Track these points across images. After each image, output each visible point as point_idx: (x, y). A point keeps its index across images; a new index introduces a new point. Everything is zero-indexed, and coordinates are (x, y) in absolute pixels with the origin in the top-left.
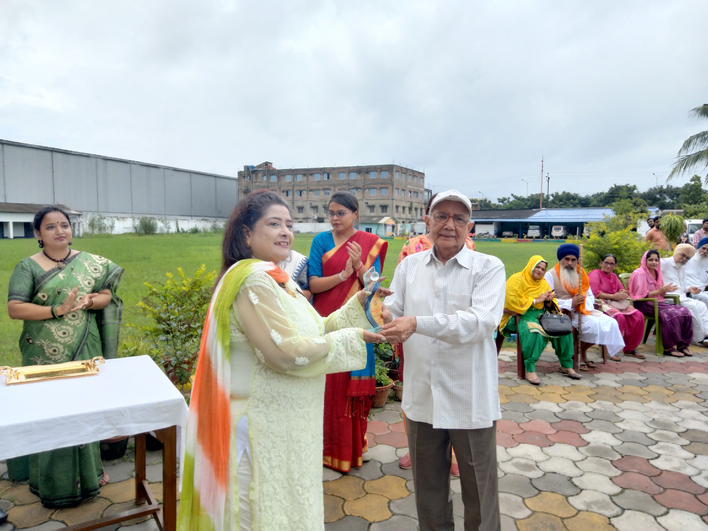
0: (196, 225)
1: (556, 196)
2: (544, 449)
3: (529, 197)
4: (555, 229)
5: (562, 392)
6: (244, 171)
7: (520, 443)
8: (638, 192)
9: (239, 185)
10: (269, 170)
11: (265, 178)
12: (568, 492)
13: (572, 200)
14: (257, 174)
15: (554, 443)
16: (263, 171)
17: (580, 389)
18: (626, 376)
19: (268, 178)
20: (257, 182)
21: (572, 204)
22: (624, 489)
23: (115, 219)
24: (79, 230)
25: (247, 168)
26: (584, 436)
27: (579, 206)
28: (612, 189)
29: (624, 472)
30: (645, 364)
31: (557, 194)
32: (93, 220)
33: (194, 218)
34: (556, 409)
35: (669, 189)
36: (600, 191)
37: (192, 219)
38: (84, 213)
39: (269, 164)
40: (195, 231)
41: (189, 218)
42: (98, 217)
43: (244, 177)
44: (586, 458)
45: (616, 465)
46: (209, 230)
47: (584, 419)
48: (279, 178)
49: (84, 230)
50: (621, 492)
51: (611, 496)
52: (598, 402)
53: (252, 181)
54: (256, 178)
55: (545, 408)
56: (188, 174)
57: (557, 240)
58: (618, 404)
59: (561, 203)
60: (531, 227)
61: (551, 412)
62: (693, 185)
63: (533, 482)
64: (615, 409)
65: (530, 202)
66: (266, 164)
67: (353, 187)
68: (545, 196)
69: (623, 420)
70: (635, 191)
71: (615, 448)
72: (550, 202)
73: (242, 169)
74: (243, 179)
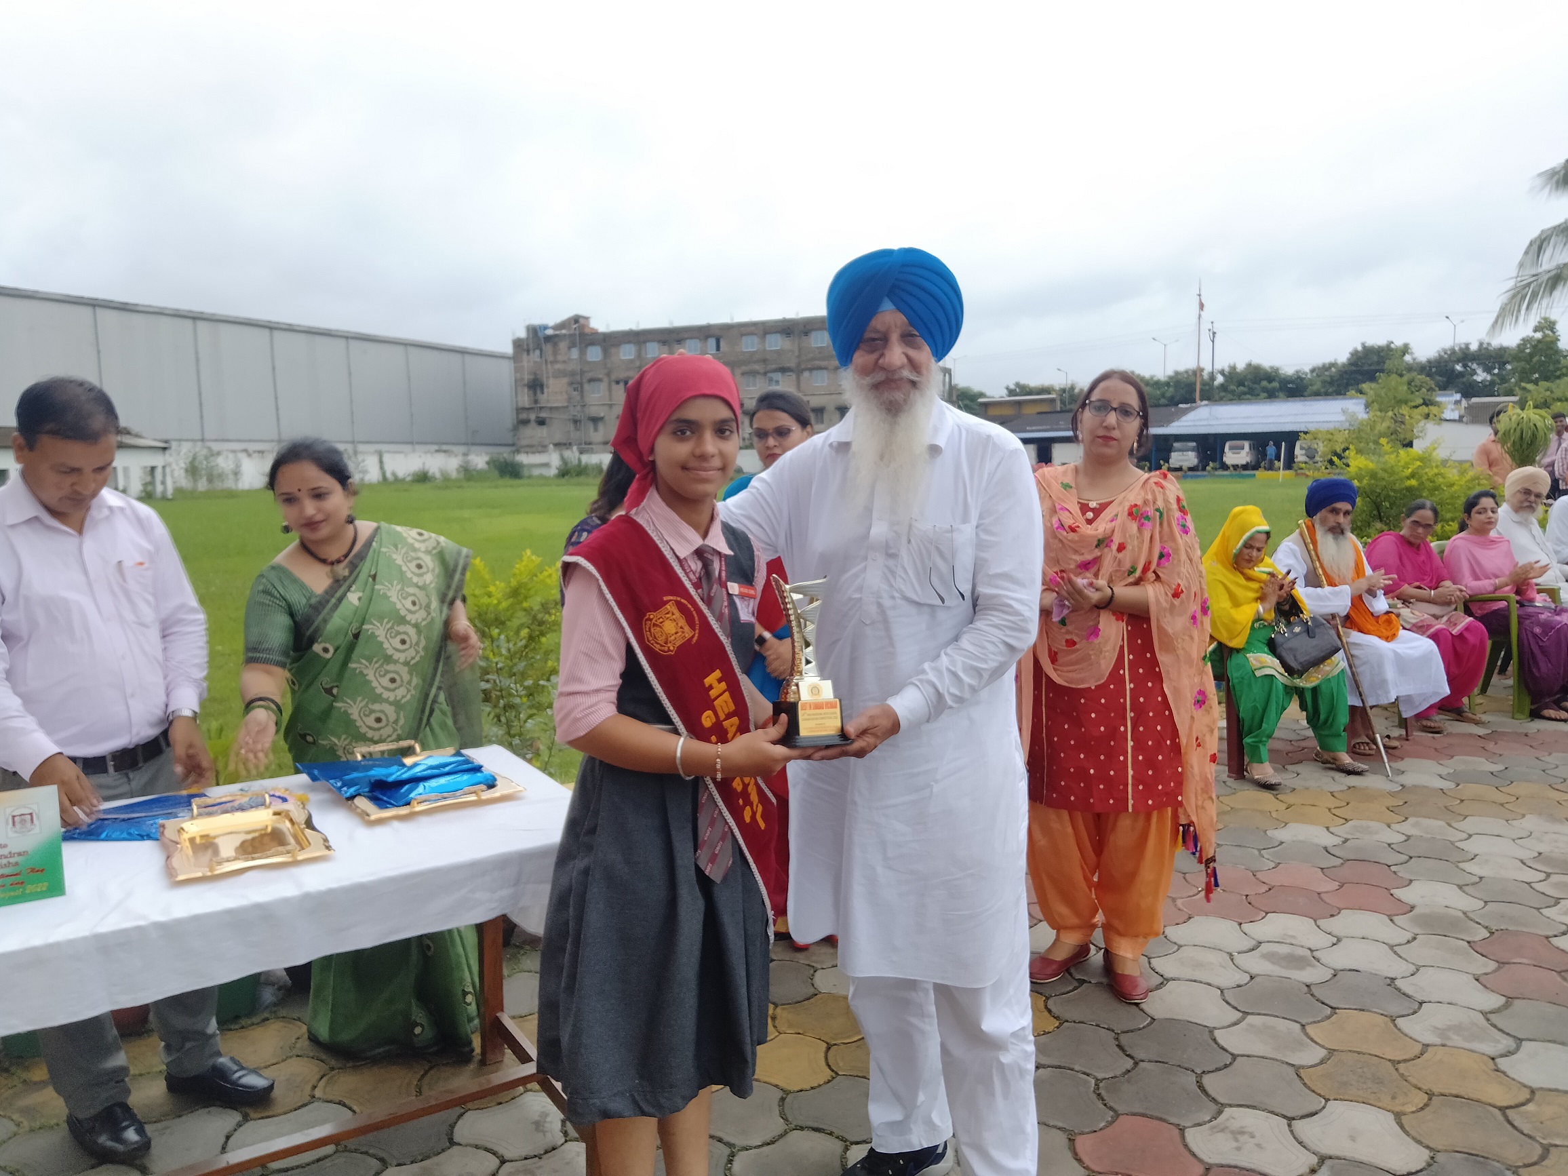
0: (424, 464)
1: (1230, 373)
2: (1321, 922)
3: (1171, 378)
4: (1231, 448)
5: (1332, 803)
6: (527, 339)
7: (1267, 913)
8: (1414, 359)
9: (516, 370)
10: (583, 335)
11: (575, 353)
12: (1394, 1009)
13: (1264, 383)
14: (555, 345)
15: (1340, 910)
16: (570, 335)
17: (1368, 796)
18: (1461, 763)
19: (582, 353)
20: (555, 362)
21: (1265, 390)
22: (1510, 999)
23: (242, 456)
24: (163, 483)
25: (534, 331)
26: (1398, 893)
27: (1281, 394)
28: (1355, 354)
29: (1502, 964)
30: (1494, 736)
31: (1233, 368)
32: (194, 458)
33: (417, 447)
34: (1329, 840)
35: (1483, 351)
36: (1327, 359)
37: (414, 451)
38: (174, 445)
39: (582, 321)
40: (422, 478)
41: (408, 448)
42: (205, 452)
43: (528, 351)
44: (1414, 939)
45: (1480, 951)
46: (454, 475)
47: (1391, 858)
48: (606, 352)
49: (174, 482)
50: (1507, 1006)
51: (1484, 1014)
52: (1411, 820)
53: (546, 361)
54: (555, 353)
55: (1301, 838)
56: (400, 349)
57: (1237, 473)
58: (1454, 824)
59: (1242, 388)
60: (1176, 445)
61: (1317, 845)
62: (1539, 341)
63: (1315, 990)
64: (1454, 835)
65: (1171, 389)
66: (576, 319)
67: (774, 366)
68: (1206, 375)
69: (1476, 856)
70: (1408, 358)
71: (1470, 915)
72: (1218, 388)
73: (522, 334)
74: (525, 354)
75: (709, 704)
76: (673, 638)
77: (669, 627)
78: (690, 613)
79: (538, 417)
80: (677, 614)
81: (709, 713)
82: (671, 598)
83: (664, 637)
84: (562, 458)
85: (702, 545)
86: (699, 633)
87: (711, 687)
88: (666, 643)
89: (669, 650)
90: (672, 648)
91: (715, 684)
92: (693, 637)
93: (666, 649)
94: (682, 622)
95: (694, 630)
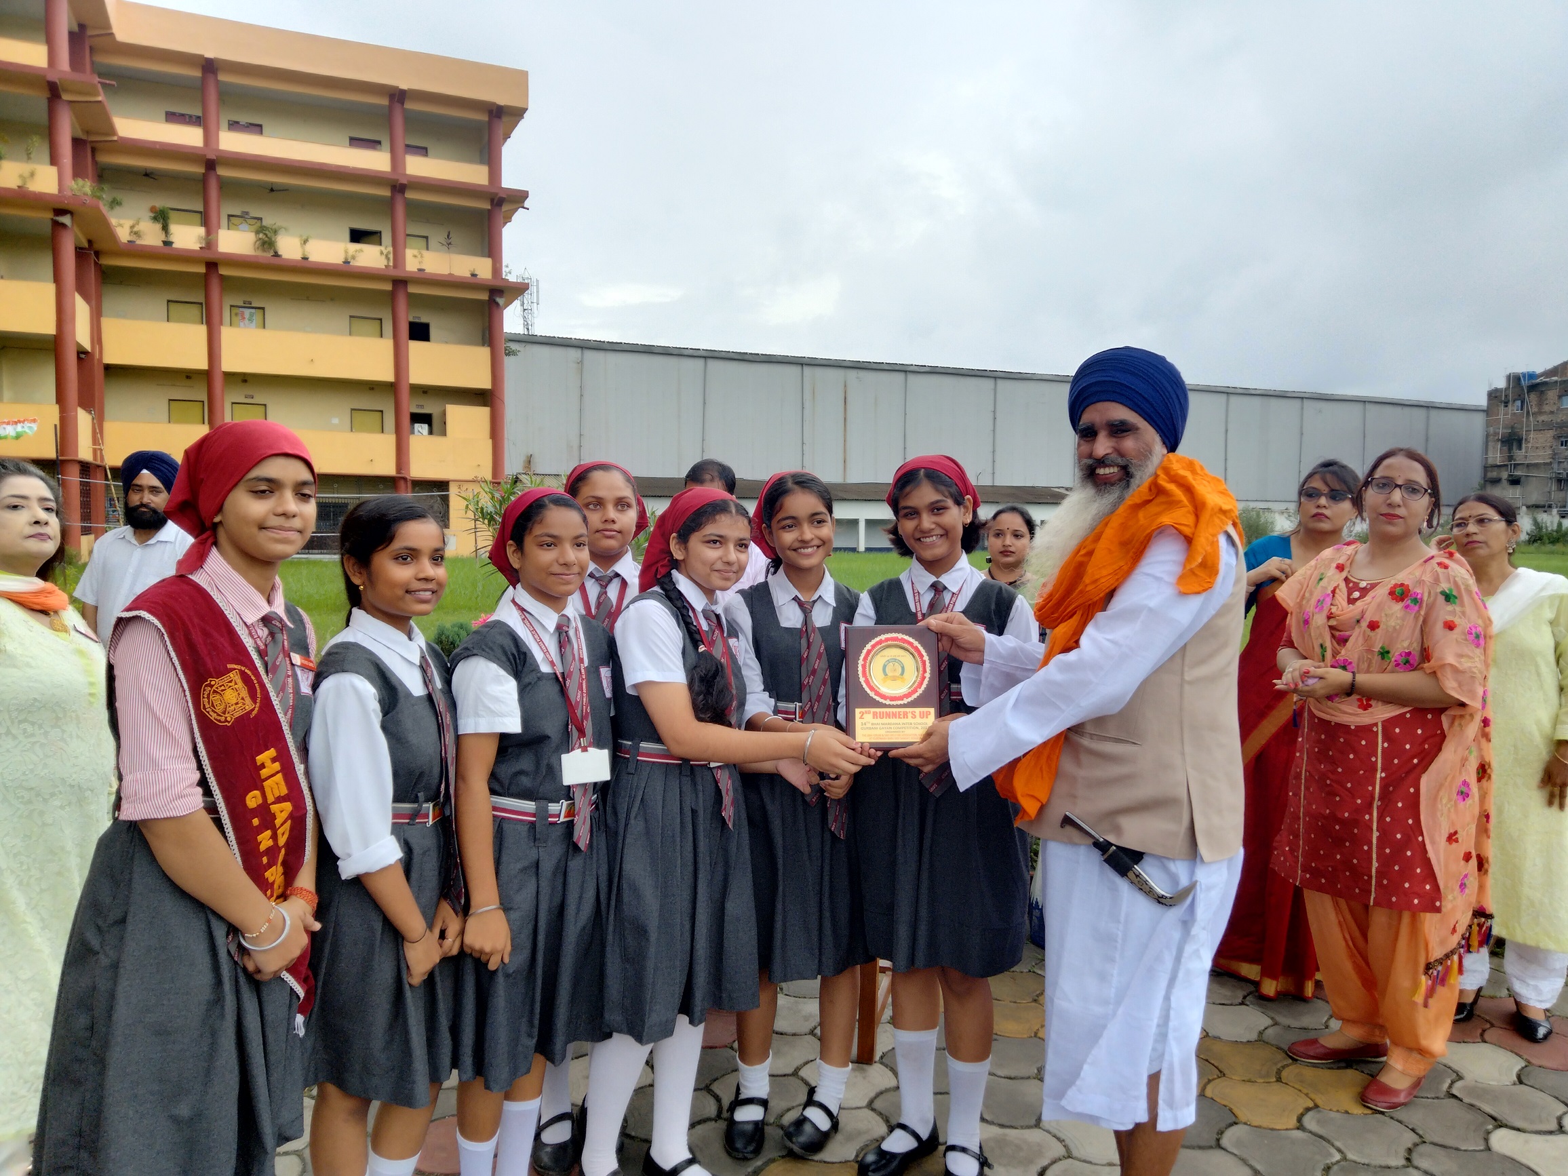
6: (1507, 389)
9: (1488, 424)
14: (1542, 394)
16: (1562, 383)
20: (1540, 413)
25: (1515, 380)
43: (1506, 404)
53: (1528, 413)
54: (1540, 404)
56: (1358, 407)
73: (1501, 384)
74: (1502, 407)
75: (258, 784)
76: (232, 708)
77: (230, 696)
78: (253, 685)
79: (1510, 476)
80: (240, 684)
81: (256, 793)
82: (236, 666)
83: (222, 707)
84: (1536, 523)
85: (269, 612)
86: (260, 707)
87: (263, 766)
88: (224, 713)
89: (226, 721)
90: (229, 719)
91: (268, 763)
92: (253, 710)
93: (223, 719)
94: (244, 693)
95: (255, 703)
